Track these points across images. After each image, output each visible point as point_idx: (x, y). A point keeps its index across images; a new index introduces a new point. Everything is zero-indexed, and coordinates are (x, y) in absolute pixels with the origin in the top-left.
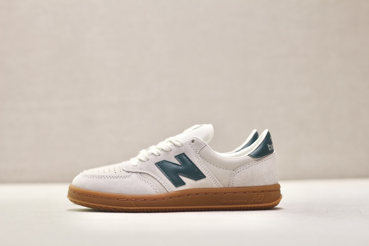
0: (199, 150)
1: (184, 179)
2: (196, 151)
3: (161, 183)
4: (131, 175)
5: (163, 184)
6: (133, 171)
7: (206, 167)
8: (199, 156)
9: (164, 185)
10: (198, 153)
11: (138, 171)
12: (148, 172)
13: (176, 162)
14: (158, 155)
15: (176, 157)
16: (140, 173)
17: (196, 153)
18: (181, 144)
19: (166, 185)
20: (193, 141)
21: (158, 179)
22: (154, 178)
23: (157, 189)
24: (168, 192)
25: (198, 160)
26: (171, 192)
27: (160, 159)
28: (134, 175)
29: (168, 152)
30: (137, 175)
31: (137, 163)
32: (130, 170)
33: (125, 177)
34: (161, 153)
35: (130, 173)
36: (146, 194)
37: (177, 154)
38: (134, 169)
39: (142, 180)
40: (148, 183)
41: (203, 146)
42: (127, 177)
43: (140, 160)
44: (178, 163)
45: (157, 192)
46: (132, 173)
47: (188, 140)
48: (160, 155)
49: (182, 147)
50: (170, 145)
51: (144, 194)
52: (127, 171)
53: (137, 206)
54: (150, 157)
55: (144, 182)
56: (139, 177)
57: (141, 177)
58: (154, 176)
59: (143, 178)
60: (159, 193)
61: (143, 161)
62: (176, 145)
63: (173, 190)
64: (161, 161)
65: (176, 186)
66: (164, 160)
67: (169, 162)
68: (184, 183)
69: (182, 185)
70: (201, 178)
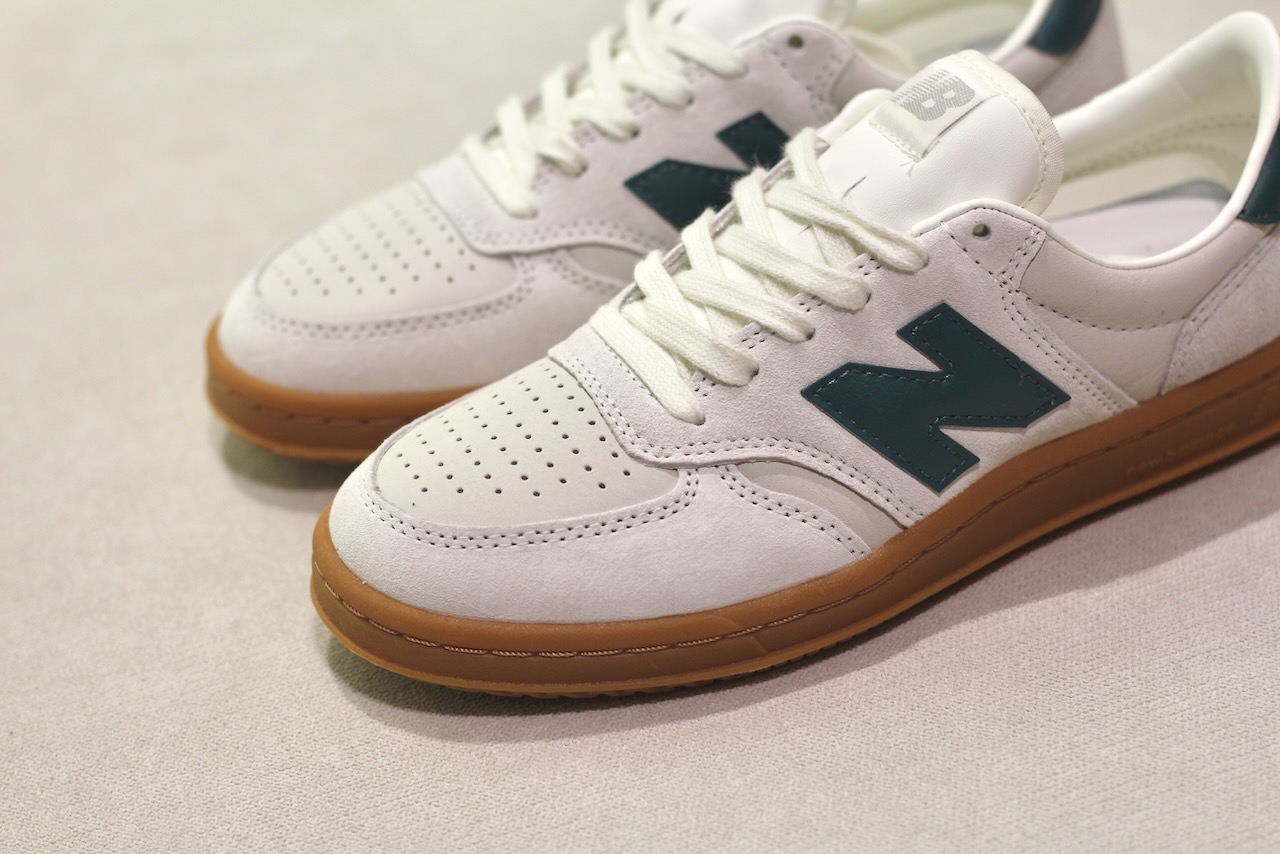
0: (1018, 272)
1: (965, 437)
2: (1004, 277)
3: (865, 494)
4: (691, 489)
5: (873, 497)
6: (695, 459)
7: (1065, 349)
8: (1025, 306)
9: (880, 500)
10: (1014, 284)
11: (721, 455)
12: (777, 451)
13: (915, 360)
14: (802, 337)
15: (905, 333)
16: (739, 463)
17: (1006, 288)
18: (918, 253)
19: (890, 496)
20: (983, 231)
21: (843, 477)
22: (820, 474)
23: (853, 534)
24: (904, 528)
25: (1024, 324)
26: (918, 523)
27: (824, 358)
28: (707, 481)
29: (853, 312)
30: (728, 481)
31: (691, 394)
32: (677, 457)
33: (670, 510)
34: (813, 317)
35: (683, 473)
36: (810, 581)
37: (905, 317)
38: (698, 447)
39: (762, 503)
40: (800, 516)
41: (1036, 247)
42: (680, 505)
43: (706, 376)
44: (929, 366)
45: (857, 551)
46: (695, 476)
47: (945, 226)
48: (810, 336)
49: (925, 270)
50: (851, 268)
51: (802, 584)
52: (662, 460)
53: (772, 649)
54: (759, 353)
55: (776, 515)
56: (744, 491)
57: (751, 485)
58: (815, 463)
59: (762, 491)
60: (868, 549)
61: (724, 384)
62: (889, 262)
63: (928, 511)
64: (835, 374)
65: (938, 487)
66: (850, 366)
67: (878, 370)
68: (969, 460)
69: (961, 470)
70: (1045, 408)
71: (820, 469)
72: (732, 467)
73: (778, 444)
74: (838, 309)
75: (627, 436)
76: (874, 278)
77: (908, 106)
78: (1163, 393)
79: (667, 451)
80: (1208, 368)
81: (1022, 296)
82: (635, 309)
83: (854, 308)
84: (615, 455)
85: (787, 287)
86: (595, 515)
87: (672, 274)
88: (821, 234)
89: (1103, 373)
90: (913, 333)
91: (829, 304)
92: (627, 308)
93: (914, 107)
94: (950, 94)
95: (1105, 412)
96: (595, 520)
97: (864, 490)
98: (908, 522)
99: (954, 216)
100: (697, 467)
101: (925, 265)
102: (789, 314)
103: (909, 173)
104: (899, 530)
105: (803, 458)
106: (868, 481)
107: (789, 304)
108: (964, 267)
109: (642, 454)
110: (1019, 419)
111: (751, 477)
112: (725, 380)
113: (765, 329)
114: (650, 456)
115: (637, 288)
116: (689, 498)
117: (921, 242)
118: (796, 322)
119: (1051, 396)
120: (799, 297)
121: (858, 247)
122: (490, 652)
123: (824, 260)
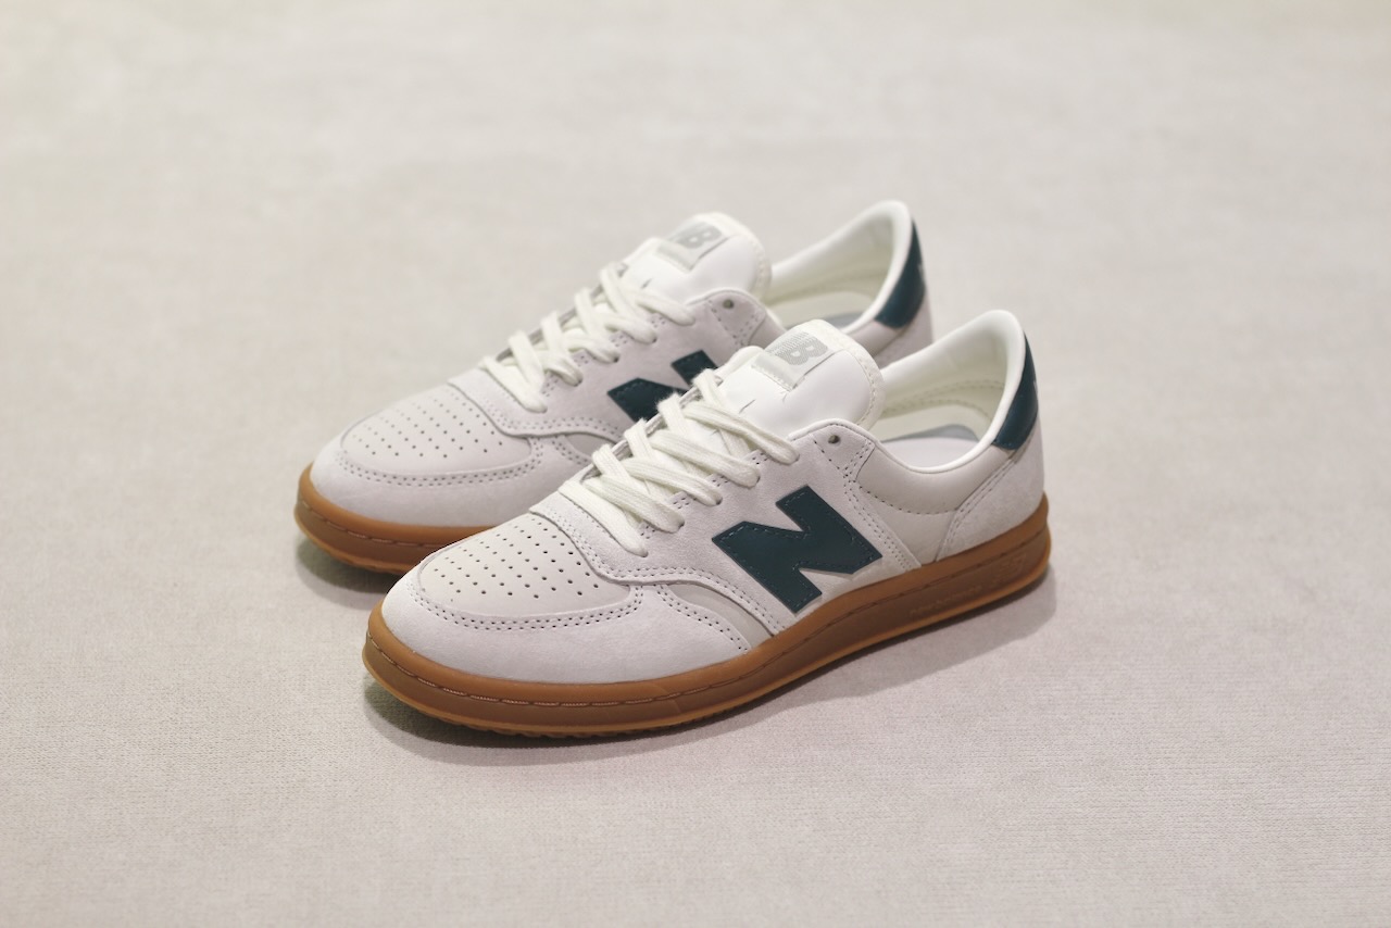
0: (856, 469)
1: (815, 577)
2: (847, 472)
3: (749, 610)
4: (638, 599)
5: (754, 612)
6: (641, 579)
7: (881, 523)
8: (858, 491)
9: (758, 615)
10: (852, 477)
11: (658, 578)
12: (694, 577)
13: (785, 522)
14: (714, 502)
15: (781, 504)
16: (670, 583)
17: (847, 479)
18: (793, 451)
19: (765, 612)
20: (836, 440)
21: (736, 597)
22: (722, 594)
23: (741, 636)
24: (772, 635)
25: (857, 504)
26: (780, 632)
27: (726, 519)
28: (648, 595)
29: (749, 488)
30: (662, 595)
31: (639, 537)
32: (629, 577)
33: (624, 612)
34: (720, 490)
35: (633, 588)
36: (712, 666)
37: (782, 493)
38: (643, 571)
39: (683, 610)
40: (708, 621)
41: (868, 453)
42: (631, 609)
43: (649, 525)
44: (793, 526)
45: (743, 648)
46: (641, 591)
47: (811, 435)
48: (719, 503)
49: (797, 463)
50: (748, 459)
51: (707, 667)
52: (619, 579)
53: (685, 711)
54: (684, 512)
55: (693, 620)
56: (672, 603)
57: (677, 599)
58: (718, 587)
59: (684, 603)
60: (749, 647)
61: (662, 531)
62: (774, 456)
63: (788, 625)
64: (734, 529)
65: (795, 609)
66: (744, 524)
67: (762, 528)
68: (814, 592)
69: (810, 599)
70: (868, 562)
71: (722, 591)
72: (665, 585)
73: (695, 572)
74: (739, 485)
75: (595, 562)
76: (762, 466)
77: (781, 355)
78: (938, 559)
79: (622, 573)
80: (968, 546)
81: (857, 485)
82: (593, 482)
83: (749, 485)
84: (588, 574)
85: (704, 469)
86: (576, 612)
87: (620, 460)
88: (727, 437)
89: (904, 541)
90: (786, 504)
91: (733, 482)
92: (587, 482)
93: (785, 355)
94: (811, 348)
95: (901, 570)
96: (576, 615)
97: (749, 607)
98: (775, 632)
99: (817, 429)
100: (642, 584)
101: (797, 460)
102: (706, 487)
103: (784, 399)
104: (769, 637)
105: (711, 583)
106: (752, 602)
107: (706, 481)
108: (821, 462)
109: (604, 573)
110: (848, 568)
111: (679, 595)
112: (662, 528)
113: (690, 496)
114: (611, 576)
115: (595, 468)
116: (637, 605)
117: (795, 445)
118: (710, 492)
119: (869, 554)
120: (712, 477)
121: (752, 445)
122: (501, 700)
123: (730, 453)
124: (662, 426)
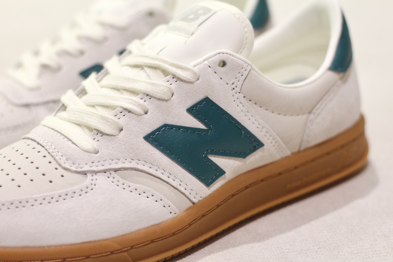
0: (239, 84)
1: (219, 161)
2: (233, 86)
3: (175, 185)
4: (94, 182)
5: (178, 187)
6: (95, 169)
7: (261, 122)
8: (243, 100)
9: (182, 189)
10: (238, 89)
11: (107, 167)
12: (133, 165)
13: (194, 123)
14: (143, 112)
15: (190, 110)
16: (116, 170)
17: (234, 91)
18: (195, 73)
19: (187, 187)
20: (224, 64)
21: (165, 177)
22: (154, 176)
23: (171, 204)
24: (194, 203)
25: (243, 108)
26: (199, 201)
27: (152, 123)
28: (101, 177)
29: (167, 101)
30: (111, 179)
31: (92, 140)
32: (86, 168)
33: (84, 192)
34: (148, 104)
35: (89, 175)
36: (152, 226)
37: (190, 103)
38: (96, 163)
39: (127, 188)
40: (146, 195)
41: (247, 72)
42: (89, 190)
43: (99, 132)
44: (201, 126)
45: (173, 213)
46: (95, 177)
47: (206, 62)
48: (146, 113)
49: (198, 82)
50: (164, 81)
51: (148, 228)
52: (79, 170)
53: (135, 261)
54: (122, 121)
55: (135, 194)
56: (119, 183)
57: (122, 181)
58: (151, 171)
59: (127, 183)
60: (178, 212)
61: (107, 135)
62: (181, 77)
63: (204, 196)
64: (158, 130)
65: (208, 183)
66: (165, 126)
67: (179, 128)
68: (220, 172)
69: (217, 177)
70: (255, 149)
71: (154, 174)
72: (112, 172)
73: (134, 162)
74: (159, 99)
75: (62, 160)
76: (174, 86)
77: (182, 20)
78: (302, 148)
79: (81, 166)
80: (320, 140)
81: (241, 95)
82: (62, 114)
83: (166, 98)
84: (56, 169)
85: (134, 92)
86: (48, 194)
87: (80, 98)
88: (148, 70)
89: (277, 135)
90: (193, 110)
91: (154, 98)
92: (59, 114)
94: (201, 12)
95: (277, 156)
96: (48, 196)
97: (175, 184)
98: (195, 201)
99: (210, 58)
100: (96, 172)
101: (198, 79)
102: (136, 102)
103: (185, 43)
104: (191, 204)
105: (146, 168)
106: (176, 180)
107: (136, 99)
108: (215, 79)
109: (69, 167)
110: (242, 154)
111: (123, 178)
112: (107, 132)
113: (126, 109)
114: (73, 168)
115: (63, 105)
116: (93, 186)
117: (196, 69)
118: (139, 105)
119: (255, 144)
120: (141, 96)
121: (165, 73)
123: (150, 79)
124: (107, 73)
